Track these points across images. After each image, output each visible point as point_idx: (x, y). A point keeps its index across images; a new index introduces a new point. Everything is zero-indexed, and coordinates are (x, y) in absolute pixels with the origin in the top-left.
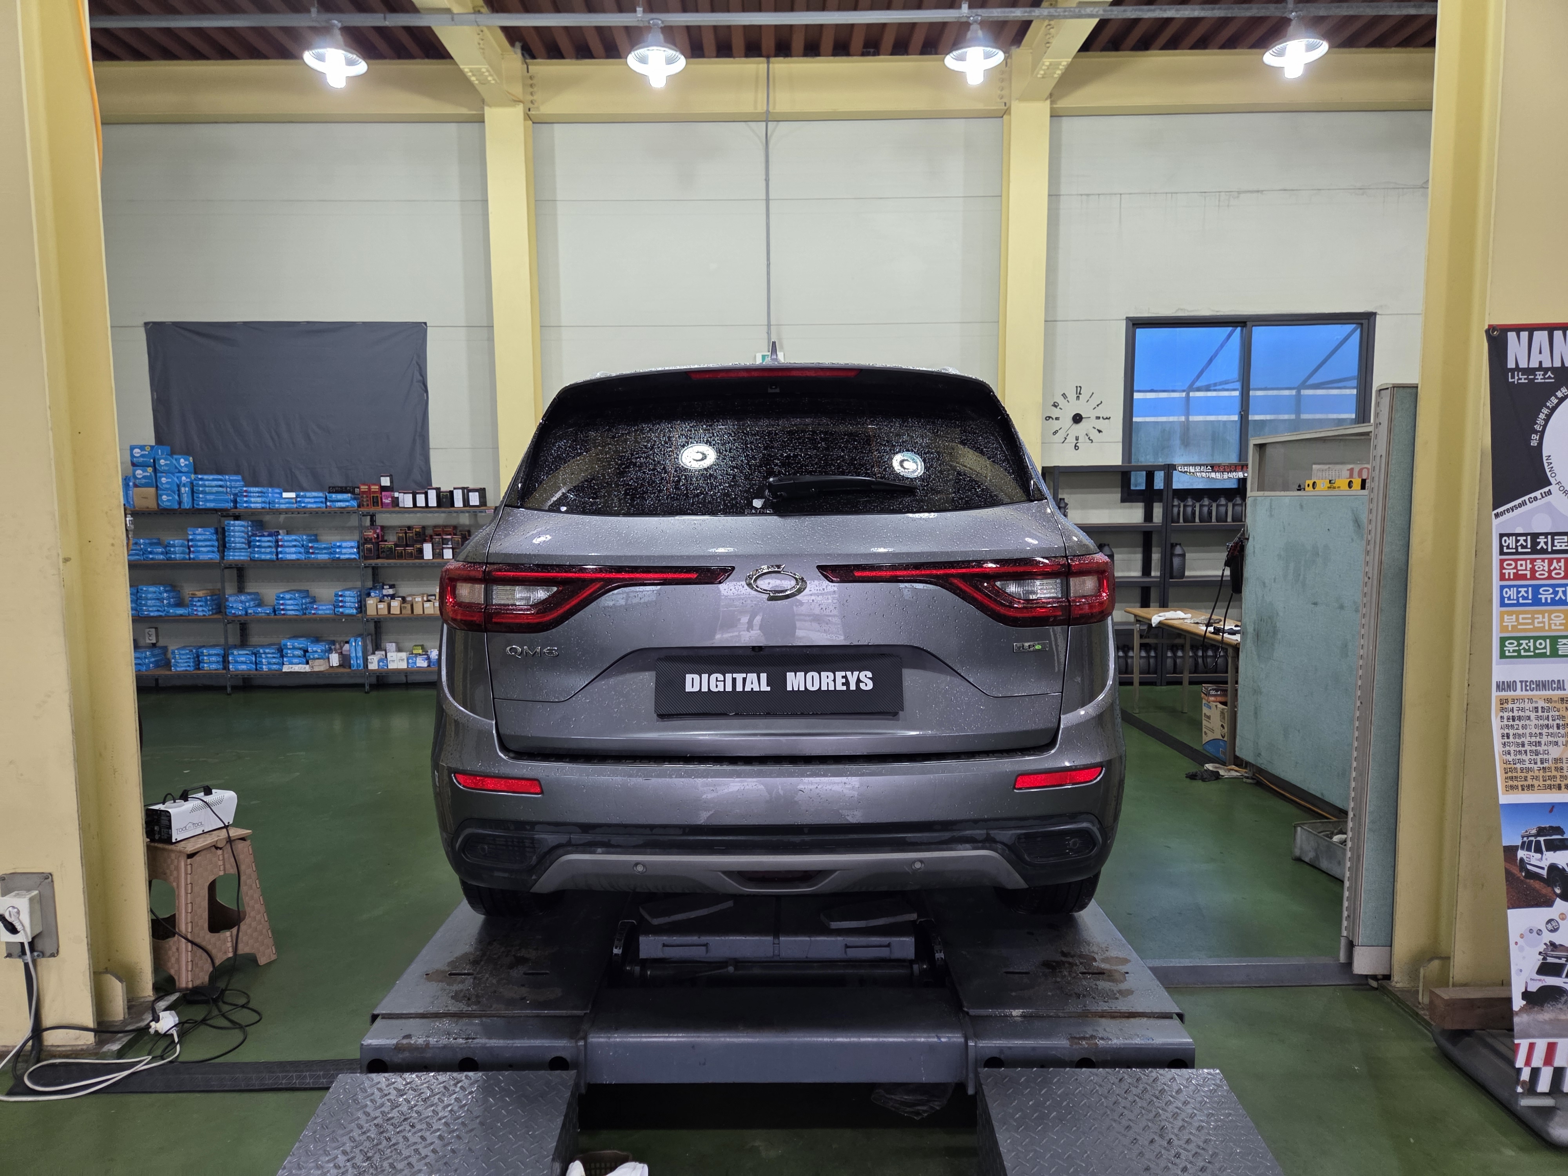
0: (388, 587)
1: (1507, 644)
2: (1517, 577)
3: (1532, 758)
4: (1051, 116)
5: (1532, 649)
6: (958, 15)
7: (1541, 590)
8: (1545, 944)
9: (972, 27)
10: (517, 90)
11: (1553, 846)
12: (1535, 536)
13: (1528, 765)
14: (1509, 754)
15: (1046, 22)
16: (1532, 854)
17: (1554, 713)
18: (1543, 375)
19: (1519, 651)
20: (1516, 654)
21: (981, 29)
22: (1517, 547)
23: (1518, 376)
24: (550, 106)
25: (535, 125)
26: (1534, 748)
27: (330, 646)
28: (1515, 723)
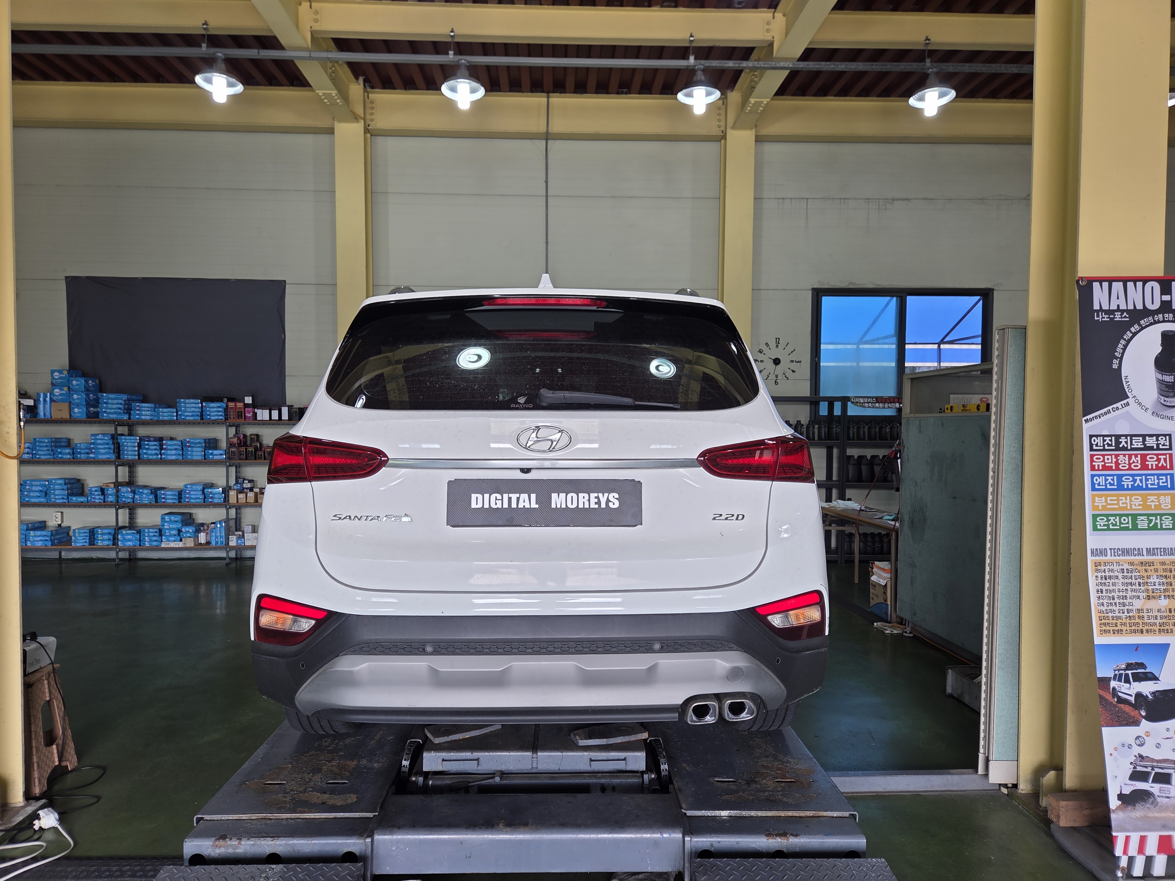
0: (247, 482)
1: (1098, 519)
2: (1105, 468)
3: (1121, 608)
4: (756, 141)
5: (1118, 524)
6: (687, 64)
7: (1123, 479)
8: (1135, 756)
9: (696, 73)
10: (360, 111)
11: (1139, 678)
12: (1118, 437)
13: (1117, 614)
14: (1103, 605)
15: (751, 74)
16: (1122, 684)
17: (1136, 574)
18: (1120, 315)
19: (1108, 525)
20: (1106, 528)
21: (704, 74)
22: (1104, 445)
23: (1102, 315)
24: (384, 122)
25: (372, 137)
26: (1121, 601)
27: (200, 528)
28: (1106, 581)
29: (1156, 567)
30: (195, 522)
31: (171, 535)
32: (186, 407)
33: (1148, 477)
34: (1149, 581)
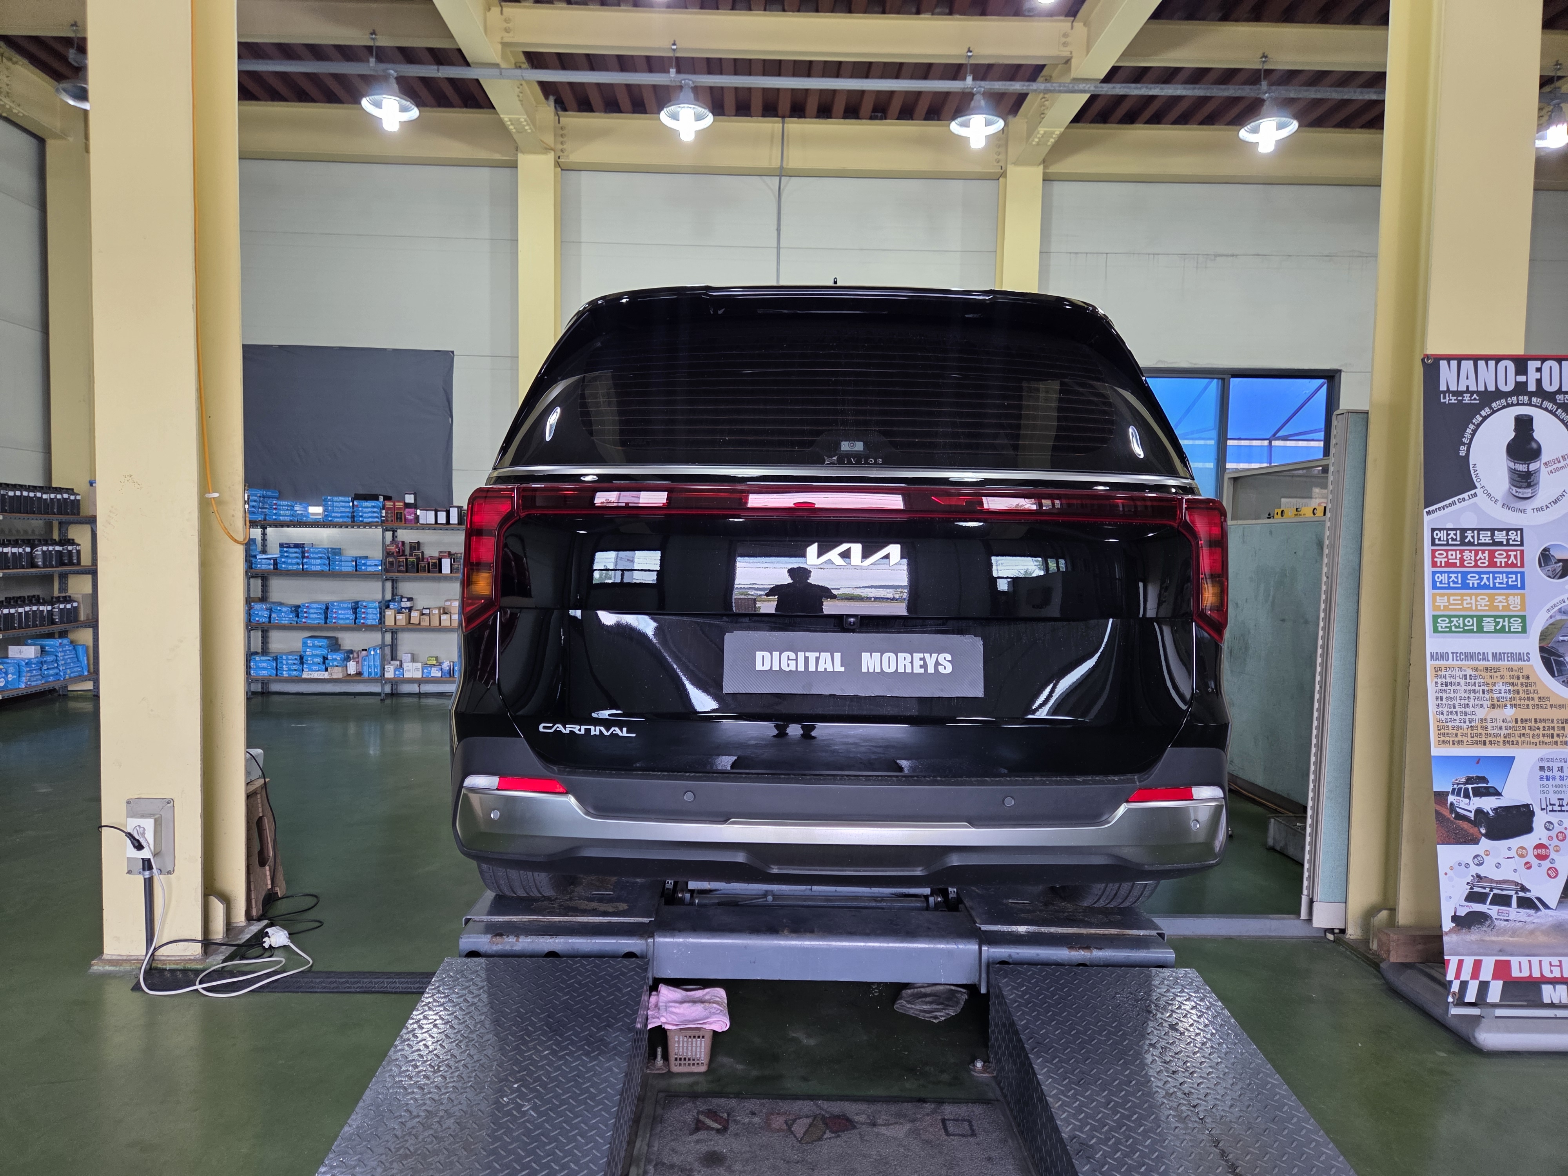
0: (406, 600)
1: (1439, 620)
2: (1448, 564)
3: (1462, 717)
4: (1044, 180)
5: (1461, 626)
6: (963, 86)
7: (1469, 577)
8: (1472, 876)
9: (975, 97)
10: (549, 139)
11: (1478, 793)
12: (1463, 531)
13: (1458, 724)
14: (1442, 714)
15: (1041, 95)
16: (1461, 799)
17: (1480, 680)
18: (1470, 397)
19: (1450, 627)
20: (1448, 629)
21: (984, 99)
22: (1447, 540)
23: (1449, 397)
24: (577, 155)
25: (564, 172)
26: (1463, 709)
27: (349, 655)
28: (1447, 688)
29: (1502, 673)
30: (342, 648)
31: (314, 664)
32: (333, 507)
33: (1496, 575)
34: (1494, 688)
